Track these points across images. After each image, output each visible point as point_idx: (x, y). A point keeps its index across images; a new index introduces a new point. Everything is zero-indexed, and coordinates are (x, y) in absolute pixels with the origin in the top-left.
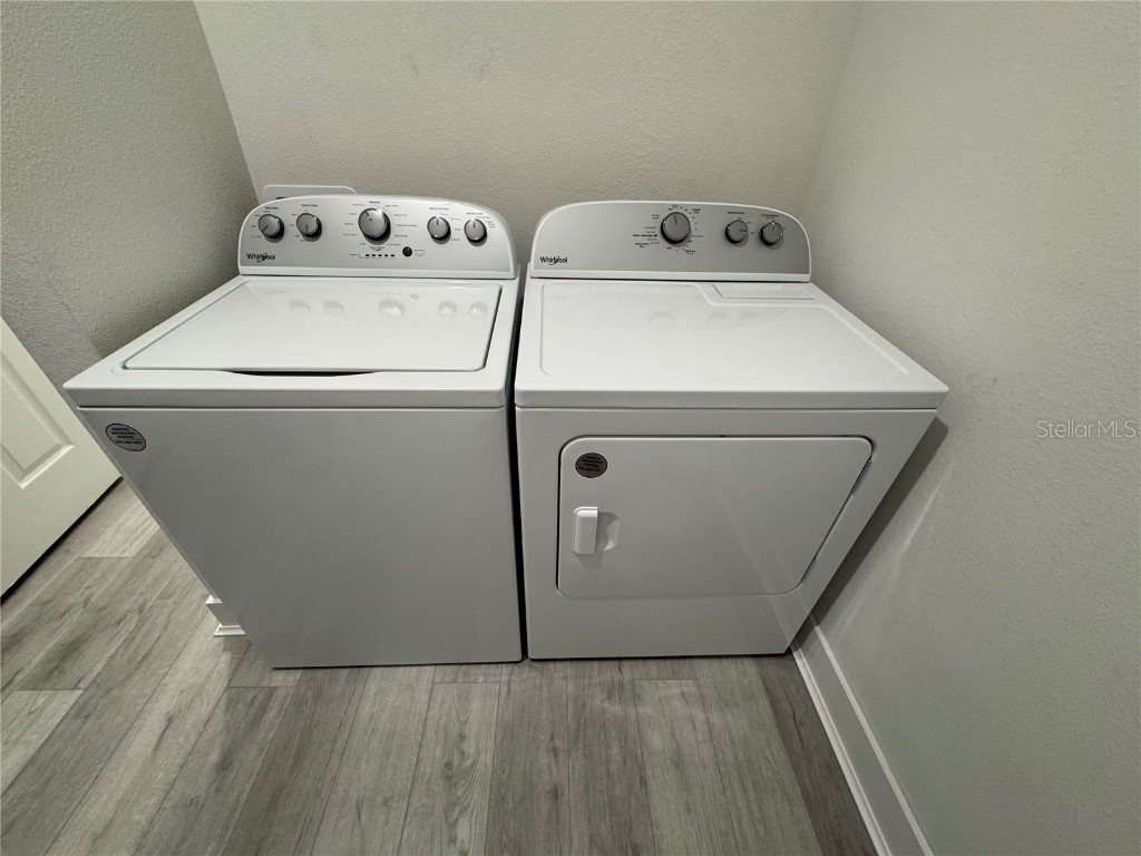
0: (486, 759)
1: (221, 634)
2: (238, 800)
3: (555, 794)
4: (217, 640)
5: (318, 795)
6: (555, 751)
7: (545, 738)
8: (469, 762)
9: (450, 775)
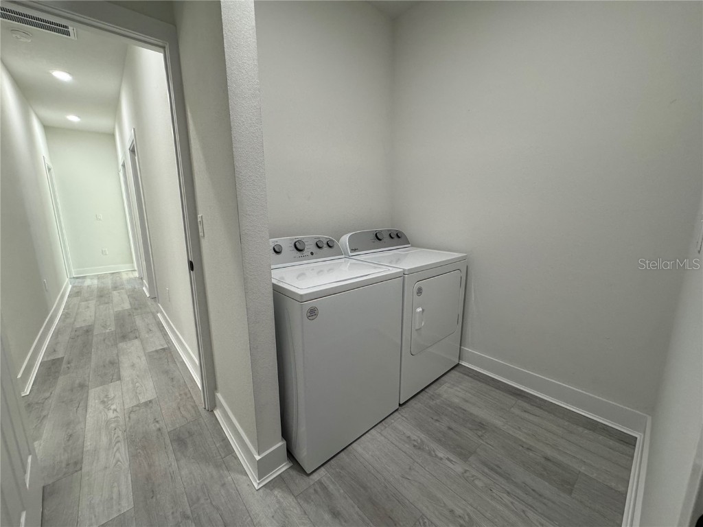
0: (422, 436)
1: (261, 486)
2: (359, 516)
3: (450, 428)
4: (261, 491)
5: (386, 487)
6: (437, 420)
7: (430, 420)
8: (419, 440)
9: (419, 447)
